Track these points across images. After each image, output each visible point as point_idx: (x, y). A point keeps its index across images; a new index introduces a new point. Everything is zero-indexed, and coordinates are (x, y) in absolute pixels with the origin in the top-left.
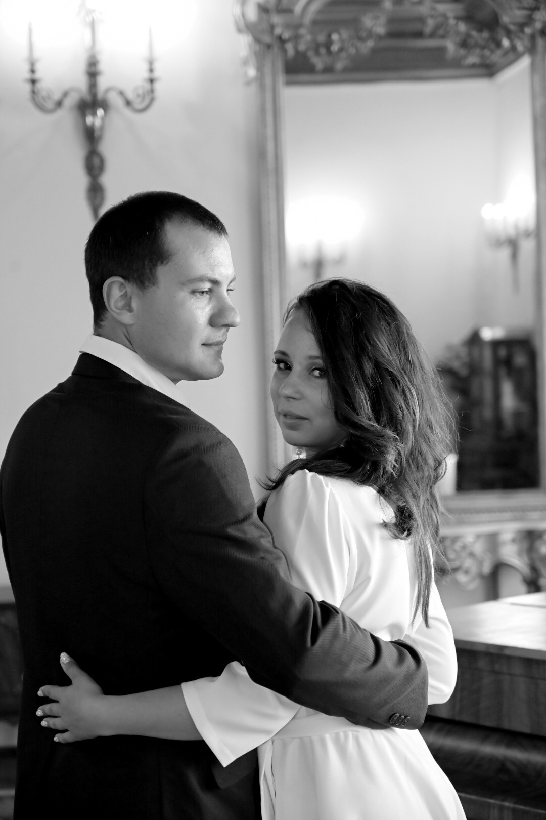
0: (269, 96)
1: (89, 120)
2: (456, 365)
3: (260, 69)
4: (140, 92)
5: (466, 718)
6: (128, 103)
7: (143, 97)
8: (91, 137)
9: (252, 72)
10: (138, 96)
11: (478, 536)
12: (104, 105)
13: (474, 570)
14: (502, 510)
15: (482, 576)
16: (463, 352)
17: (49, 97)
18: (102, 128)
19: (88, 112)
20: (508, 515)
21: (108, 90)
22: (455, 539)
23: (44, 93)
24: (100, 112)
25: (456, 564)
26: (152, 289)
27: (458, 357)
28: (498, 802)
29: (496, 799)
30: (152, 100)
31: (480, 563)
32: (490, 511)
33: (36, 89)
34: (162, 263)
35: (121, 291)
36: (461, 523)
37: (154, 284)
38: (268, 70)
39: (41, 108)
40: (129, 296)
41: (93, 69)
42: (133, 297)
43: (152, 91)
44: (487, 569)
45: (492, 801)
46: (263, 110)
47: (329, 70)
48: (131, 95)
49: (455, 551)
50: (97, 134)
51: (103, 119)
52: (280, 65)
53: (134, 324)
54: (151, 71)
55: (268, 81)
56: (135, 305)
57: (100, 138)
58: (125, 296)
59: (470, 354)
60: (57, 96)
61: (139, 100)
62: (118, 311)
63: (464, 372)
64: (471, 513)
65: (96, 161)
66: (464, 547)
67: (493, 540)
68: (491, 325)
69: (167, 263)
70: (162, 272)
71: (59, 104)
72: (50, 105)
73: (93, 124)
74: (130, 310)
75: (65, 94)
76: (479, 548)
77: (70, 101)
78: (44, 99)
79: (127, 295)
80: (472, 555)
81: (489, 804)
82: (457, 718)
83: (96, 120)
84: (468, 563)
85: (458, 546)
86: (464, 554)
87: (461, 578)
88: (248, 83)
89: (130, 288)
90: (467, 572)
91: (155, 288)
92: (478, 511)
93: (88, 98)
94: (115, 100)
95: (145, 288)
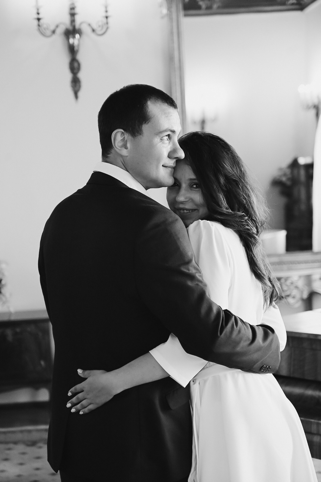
0: (175, 24)
1: (71, 41)
2: (284, 179)
3: (169, 9)
4: (100, 24)
5: (297, 375)
6: (93, 30)
7: (102, 27)
8: (72, 50)
9: (165, 11)
10: (99, 26)
11: (300, 277)
12: (79, 32)
13: (298, 296)
14: (313, 262)
15: (303, 300)
16: (288, 171)
17: (48, 29)
18: (78, 45)
19: (71, 36)
20: (317, 264)
21: (81, 24)
22: (287, 279)
23: (45, 26)
24: (77, 36)
25: (288, 293)
26: (139, 137)
27: (285, 175)
28: (316, 421)
29: (315, 419)
30: (107, 28)
31: (302, 292)
32: (306, 262)
33: (40, 24)
34: (145, 123)
35: (121, 137)
36: (289, 269)
37: (140, 134)
38: (174, 9)
39: (43, 34)
40: (125, 140)
41: (73, 11)
42: (128, 141)
43: (107, 23)
44: (305, 295)
45: (313, 420)
46: (172, 33)
47: (209, 8)
48: (95, 26)
49: (287, 285)
50: (76, 48)
51: (79, 40)
52: (181, 6)
53: (127, 156)
54: (106, 11)
55: (174, 16)
56: (129, 145)
57: (77, 51)
58: (123, 140)
59: (292, 173)
60: (52, 28)
61: (100, 29)
62: (119, 148)
63: (289, 183)
64: (296, 264)
65: (76, 65)
66: (292, 283)
67: (309, 279)
68: (304, 156)
69: (148, 123)
70: (145, 128)
71: (54, 32)
72: (48, 33)
73: (74, 43)
74: (126, 148)
75: (57, 26)
76: (301, 283)
77: (61, 30)
78: (45, 29)
79: (124, 139)
80: (297, 287)
81: (311, 422)
82: (292, 376)
83: (75, 41)
84: (295, 292)
85: (288, 282)
86: (292, 287)
87: (290, 300)
88: (163, 17)
89: (127, 136)
90: (294, 297)
91: (141, 136)
92: (299, 263)
93: (71, 28)
94: (85, 29)
95: (135, 136)
